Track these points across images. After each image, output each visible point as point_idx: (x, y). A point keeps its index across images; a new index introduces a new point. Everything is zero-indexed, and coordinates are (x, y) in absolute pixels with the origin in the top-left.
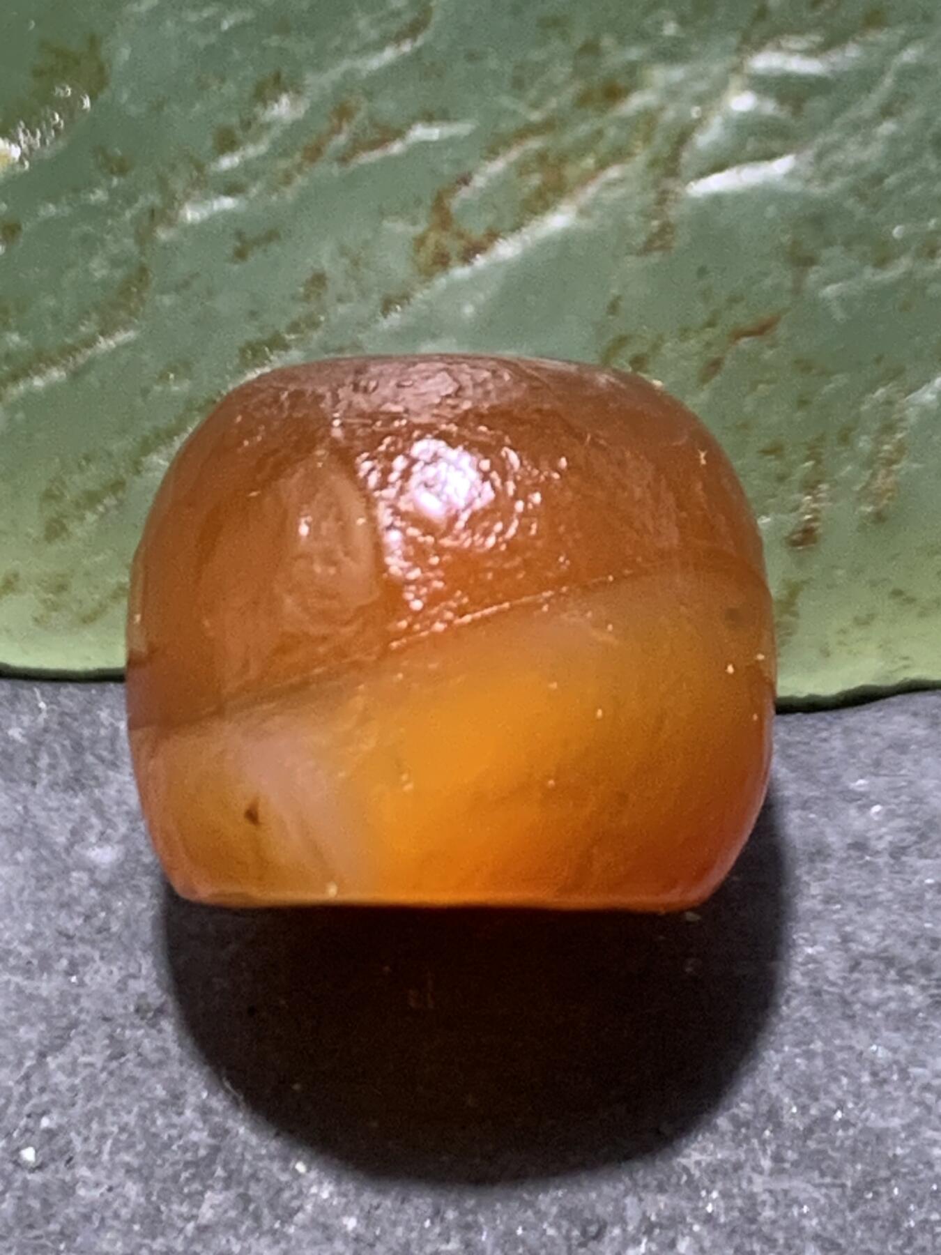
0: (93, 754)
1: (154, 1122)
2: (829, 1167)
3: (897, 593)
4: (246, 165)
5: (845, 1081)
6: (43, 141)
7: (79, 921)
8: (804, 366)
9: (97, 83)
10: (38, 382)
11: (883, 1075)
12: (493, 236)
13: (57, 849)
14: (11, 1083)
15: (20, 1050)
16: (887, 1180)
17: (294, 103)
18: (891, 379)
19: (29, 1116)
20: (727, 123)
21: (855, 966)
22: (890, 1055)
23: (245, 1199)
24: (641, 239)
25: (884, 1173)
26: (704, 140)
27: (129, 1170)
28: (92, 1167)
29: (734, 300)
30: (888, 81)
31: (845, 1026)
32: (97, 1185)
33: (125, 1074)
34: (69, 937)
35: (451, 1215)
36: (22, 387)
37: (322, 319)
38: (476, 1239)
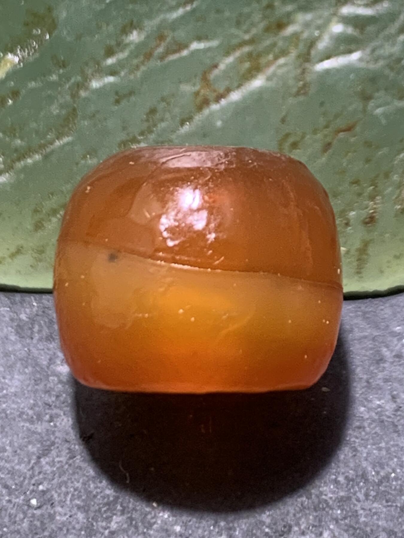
1: (89, 486)
2: (390, 498)
4: (118, 62)
5: (395, 460)
6: (29, 54)
7: (54, 399)
8: (368, 144)
9: (52, 27)
10: (29, 161)
12: (228, 90)
13: (44, 367)
14: (26, 471)
15: (29, 455)
17: (139, 34)
19: (34, 485)
20: (331, 38)
21: (398, 409)
23: (131, 519)
24: (295, 90)
26: (322, 45)
27: (79, 507)
28: (62, 507)
29: (336, 116)
31: (395, 436)
32: (65, 514)
33: (76, 465)
34: (50, 406)
35: (222, 524)
36: (22, 163)
37: (155, 129)
38: (234, 534)
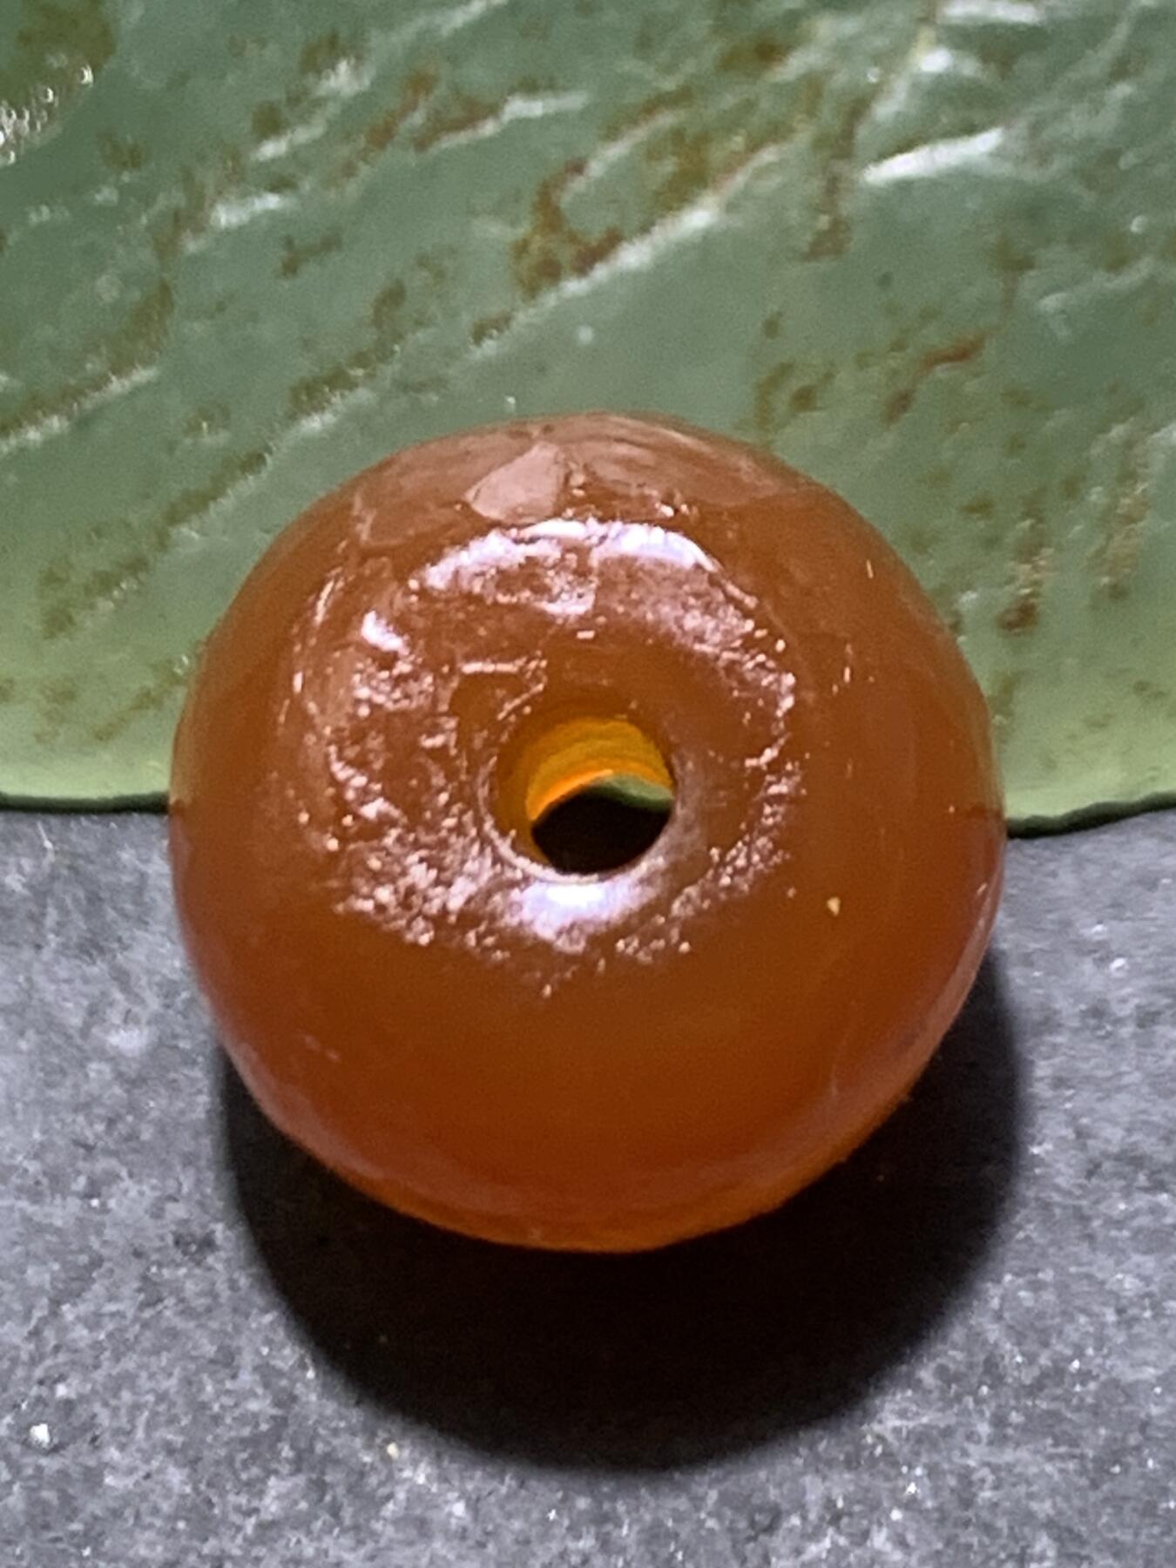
0: (114, 908)
1: (201, 1389)
2: (1065, 1433)
3: (1141, 687)
4: (294, 154)
5: (1082, 1319)
6: (32, 124)
7: (100, 1127)
8: (1018, 399)
9: (100, 47)
10: (33, 435)
11: (1133, 1311)
12: (613, 241)
13: (71, 1031)
14: (16, 1340)
15: (29, 1296)
16: (1138, 1448)
17: (356, 70)
18: (1132, 413)
19: (41, 1383)
20: (915, 85)
21: (1093, 1170)
22: (1140, 1284)
23: (320, 1486)
24: (805, 241)
25: (1133, 1439)
26: (885, 110)
27: (170, 1450)
28: (122, 1447)
29: (927, 315)
30: (1122, 32)
31: (1083, 1249)
32: (131, 1471)
33: (164, 1324)
34: (89, 1149)
35: (583, 1503)
36: (13, 441)
37: (397, 348)
38: (615, 1534)
